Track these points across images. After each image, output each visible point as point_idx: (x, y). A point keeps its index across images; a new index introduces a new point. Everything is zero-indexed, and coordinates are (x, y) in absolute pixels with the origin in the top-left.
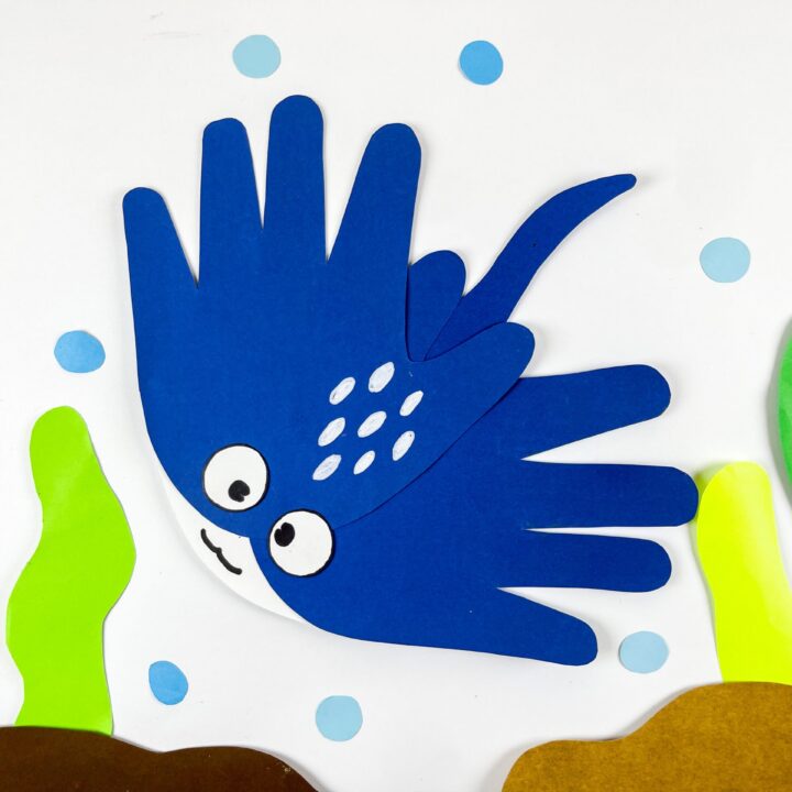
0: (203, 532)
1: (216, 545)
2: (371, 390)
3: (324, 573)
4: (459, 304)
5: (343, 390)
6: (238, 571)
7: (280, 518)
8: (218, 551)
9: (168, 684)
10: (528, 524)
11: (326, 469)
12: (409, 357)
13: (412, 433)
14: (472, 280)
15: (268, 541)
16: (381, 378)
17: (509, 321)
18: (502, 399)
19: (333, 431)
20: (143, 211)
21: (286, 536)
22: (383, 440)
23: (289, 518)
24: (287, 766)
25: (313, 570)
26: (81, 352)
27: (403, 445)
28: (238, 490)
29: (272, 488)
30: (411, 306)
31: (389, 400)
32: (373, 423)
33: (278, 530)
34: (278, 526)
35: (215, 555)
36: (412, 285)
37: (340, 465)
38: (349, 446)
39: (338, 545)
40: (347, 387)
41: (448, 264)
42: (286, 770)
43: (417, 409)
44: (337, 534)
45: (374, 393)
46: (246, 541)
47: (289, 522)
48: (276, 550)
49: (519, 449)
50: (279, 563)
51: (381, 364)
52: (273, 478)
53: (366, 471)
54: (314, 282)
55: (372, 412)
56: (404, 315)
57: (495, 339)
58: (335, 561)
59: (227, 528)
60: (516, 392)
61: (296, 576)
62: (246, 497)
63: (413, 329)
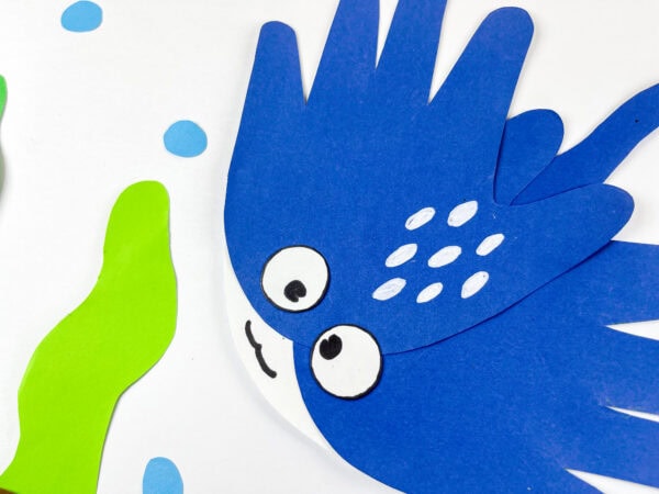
0: (248, 323)
1: (258, 340)
2: (450, 223)
3: (364, 400)
4: (552, 162)
5: (421, 218)
6: (272, 374)
7: (330, 329)
8: (258, 348)
10: (607, 400)
11: (388, 290)
12: (494, 198)
13: (486, 274)
14: (570, 141)
15: (312, 349)
16: (463, 214)
17: (605, 183)
18: (590, 258)
19: (403, 254)
20: (276, 43)
21: (332, 348)
22: (453, 276)
23: (339, 331)
25: (352, 393)
26: (186, 139)
27: (475, 284)
28: (295, 290)
29: (329, 296)
30: (505, 154)
31: (468, 237)
32: (446, 256)
33: (324, 341)
34: (326, 336)
35: (254, 350)
36: (508, 136)
37: (403, 290)
38: (417, 273)
39: (386, 372)
40: (426, 216)
41: (547, 123)
43: (496, 251)
44: (387, 361)
45: (452, 227)
46: (288, 344)
47: (339, 335)
48: (318, 362)
49: (603, 314)
50: (318, 377)
51: (464, 201)
52: (331, 286)
53: (430, 302)
54: (413, 118)
55: (447, 245)
56: (496, 160)
57: (588, 197)
58: (379, 390)
59: (273, 326)
60: (606, 254)
61: (333, 395)
62: (301, 299)
63: (503, 175)
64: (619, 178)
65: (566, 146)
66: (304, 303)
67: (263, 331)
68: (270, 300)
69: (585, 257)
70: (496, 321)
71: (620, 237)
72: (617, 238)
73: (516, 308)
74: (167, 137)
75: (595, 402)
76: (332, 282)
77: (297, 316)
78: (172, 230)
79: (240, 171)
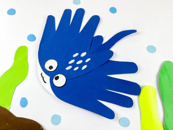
0: (42, 73)
1: (43, 76)
2: (81, 56)
3: (62, 87)
5: (76, 55)
6: (45, 83)
8: (43, 78)
9: (24, 103)
11: (68, 68)
12: (90, 52)
13: (87, 66)
14: (104, 42)
16: (83, 54)
17: (110, 50)
18: (105, 63)
19: (72, 62)
20: (51, 20)
21: (57, 78)
22: (81, 66)
24: (42, 127)
26: (32, 38)
27: (84, 67)
28: (51, 67)
29: (57, 69)
30: (92, 44)
31: (84, 59)
32: (80, 62)
34: (56, 76)
36: (93, 40)
37: (71, 68)
38: (74, 65)
39: (67, 83)
41: (100, 38)
43: (89, 61)
44: (67, 81)
46: (49, 77)
47: (58, 76)
48: (54, 80)
49: (106, 73)
50: (54, 83)
51: (84, 52)
53: (76, 70)
54: (76, 36)
55: (80, 60)
56: (90, 45)
59: (46, 74)
61: (56, 86)
62: (52, 69)
63: (91, 47)
64: (112, 49)
66: (52, 70)
67: (44, 75)
68: (46, 69)
70: (87, 74)
72: (110, 60)
74: (28, 37)
75: (103, 88)
76: (58, 66)
77: (51, 72)
78: (28, 56)
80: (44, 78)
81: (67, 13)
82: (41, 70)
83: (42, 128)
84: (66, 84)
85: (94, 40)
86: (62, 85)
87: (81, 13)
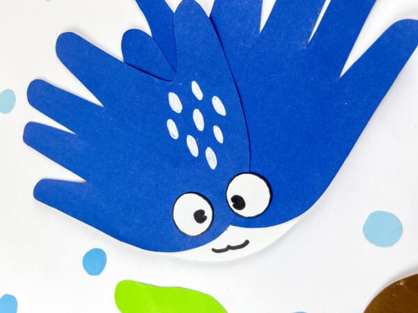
0: (214, 250)
1: (225, 247)
2: (179, 112)
3: (273, 191)
5: (173, 129)
6: (247, 242)
7: (227, 201)
8: (229, 248)
11: (212, 159)
12: (170, 81)
13: (214, 97)
15: (237, 214)
16: (175, 103)
17: (174, 12)
18: (217, 32)
19: (192, 145)
20: (47, 192)
21: (239, 202)
22: (211, 116)
23: (230, 195)
24: (399, 282)
25: (268, 196)
26: (94, 262)
27: (219, 106)
28: (200, 217)
29: (208, 196)
31: (190, 103)
32: (198, 119)
33: (234, 206)
34: (231, 204)
35: (230, 251)
36: (134, 64)
37: (213, 150)
38: (205, 139)
39: (260, 172)
40: (172, 125)
41: (131, 39)
42: (401, 284)
44: (253, 170)
45: (182, 111)
46: (231, 228)
47: (232, 196)
48: (245, 212)
49: (253, 33)
50: (254, 215)
51: (167, 100)
52: (202, 193)
53: (224, 135)
54: (111, 119)
55: (192, 117)
56: (147, 75)
57: (181, 24)
58: (270, 180)
59: (219, 235)
60: (217, 22)
61: (267, 208)
62: (206, 214)
63: (157, 73)
64: (174, 3)
65: (148, 30)
66: (209, 213)
67: (220, 242)
68: (202, 234)
69: (216, 36)
70: (243, 98)
71: (208, 12)
73: (239, 84)
74: (90, 273)
75: (304, 51)
76: (200, 192)
77: (215, 218)
78: (148, 283)
79: (121, 233)
80: (232, 245)
81: (35, 136)
82: (203, 252)
83: (404, 280)
84: (265, 176)
85: (133, 62)
86: (267, 189)
87: (41, 94)
